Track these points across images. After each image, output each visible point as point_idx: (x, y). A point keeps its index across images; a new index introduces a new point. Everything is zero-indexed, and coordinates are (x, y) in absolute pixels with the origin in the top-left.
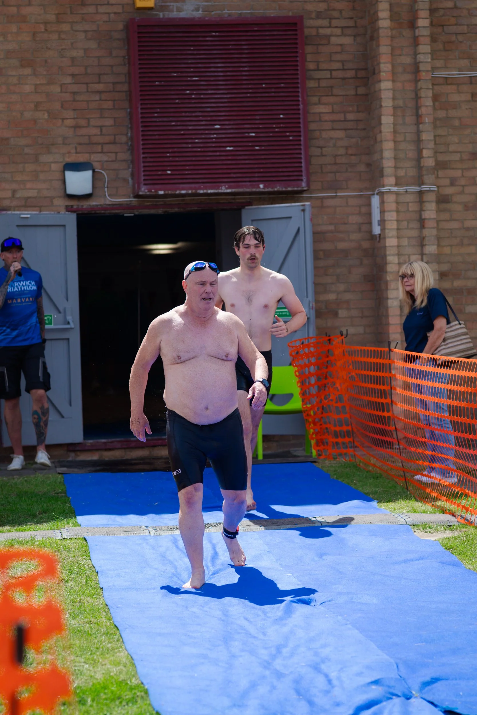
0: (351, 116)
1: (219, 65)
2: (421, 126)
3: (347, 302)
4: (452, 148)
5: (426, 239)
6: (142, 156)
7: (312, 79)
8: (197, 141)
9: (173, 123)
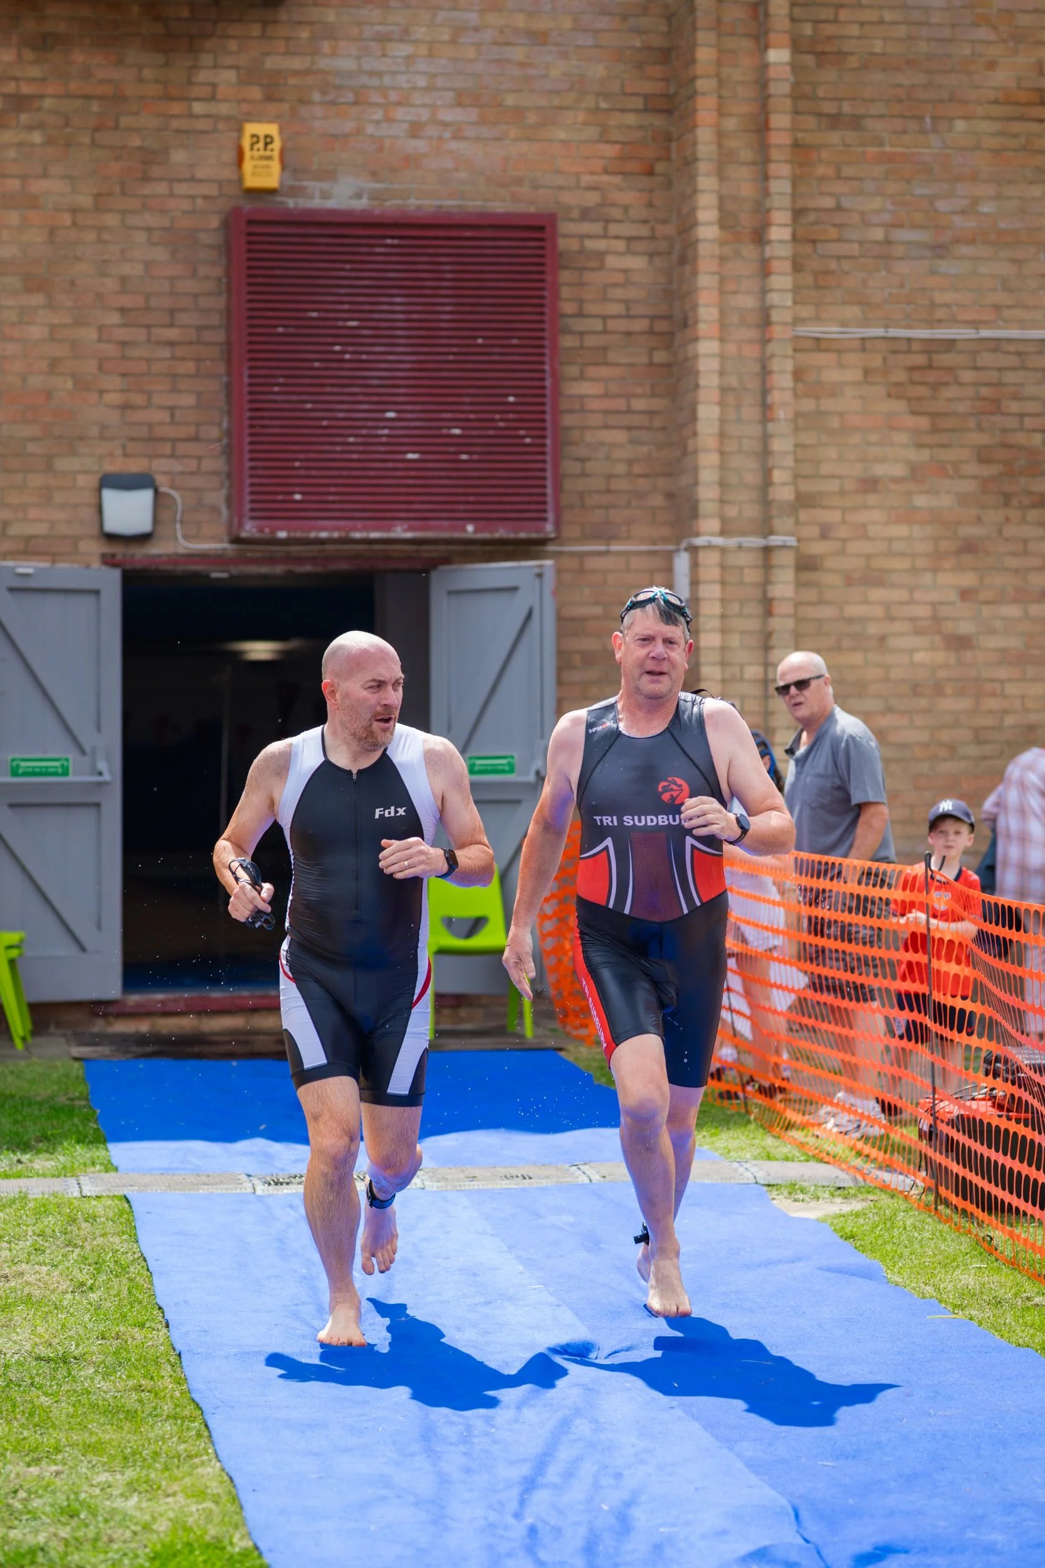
0: (639, 404)
1: (398, 300)
2: (770, 426)
4: (825, 469)
5: (775, 636)
6: (249, 464)
7: (569, 332)
8: (351, 440)
9: (309, 406)
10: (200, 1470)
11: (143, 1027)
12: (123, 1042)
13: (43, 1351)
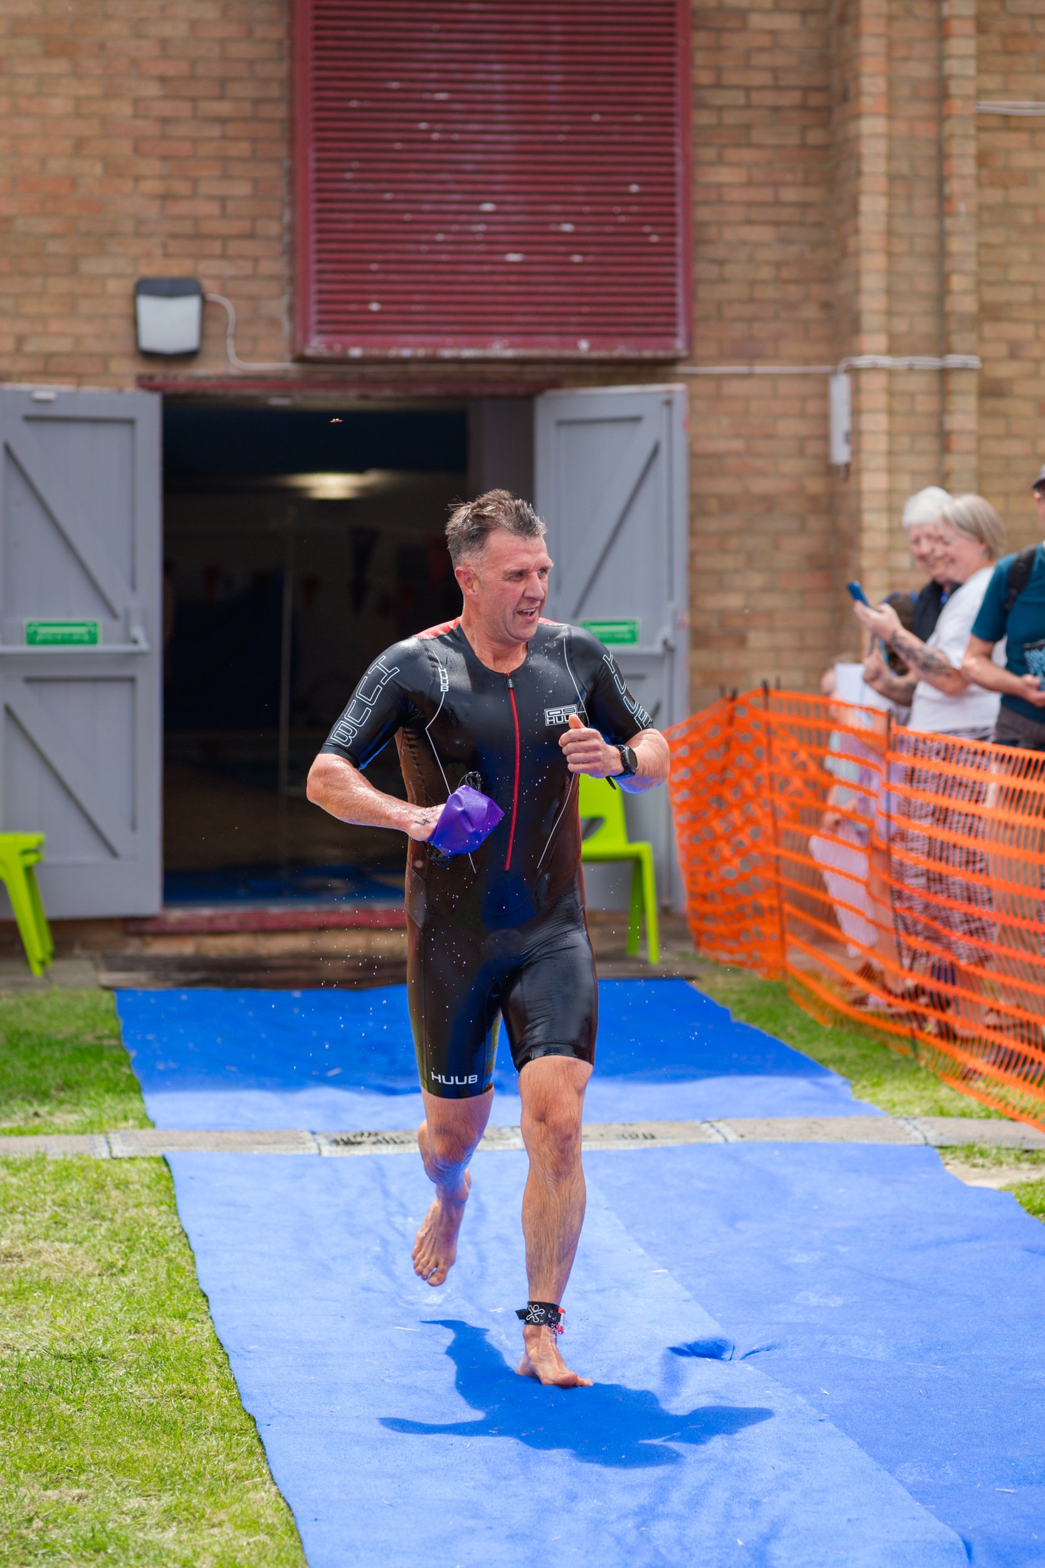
0: (789, 195)
1: (497, 67)
2: (948, 221)
3: (769, 614)
4: (1015, 274)
5: (953, 477)
6: (315, 267)
7: (703, 106)
8: (440, 237)
9: (388, 196)
10: (252, 1495)
11: (187, 948)
12: (160, 966)
13: (64, 1348)
